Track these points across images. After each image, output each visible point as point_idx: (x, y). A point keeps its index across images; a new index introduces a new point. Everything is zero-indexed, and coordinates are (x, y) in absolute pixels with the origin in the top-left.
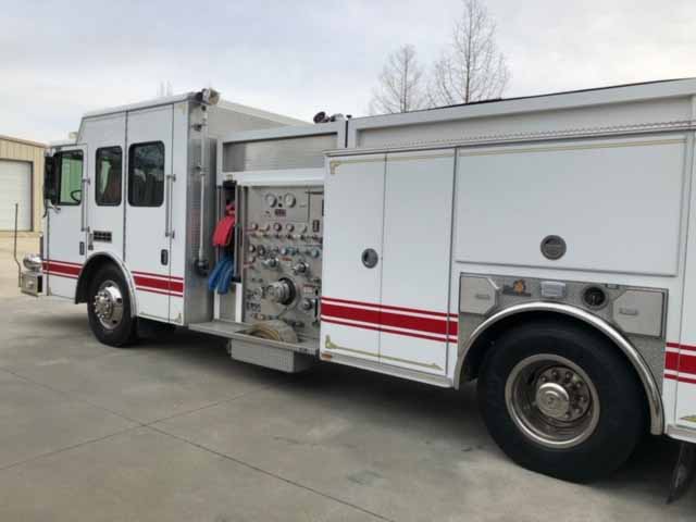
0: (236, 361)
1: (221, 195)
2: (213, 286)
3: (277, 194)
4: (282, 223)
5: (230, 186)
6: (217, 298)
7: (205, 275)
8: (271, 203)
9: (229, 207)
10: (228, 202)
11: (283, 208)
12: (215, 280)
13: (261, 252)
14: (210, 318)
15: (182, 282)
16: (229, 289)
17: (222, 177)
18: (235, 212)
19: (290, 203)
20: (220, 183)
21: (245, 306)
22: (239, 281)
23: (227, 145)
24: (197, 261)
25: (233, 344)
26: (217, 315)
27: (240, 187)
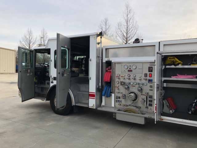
3: (128, 65)
4: (131, 75)
5: (109, 63)
8: (126, 68)
11: (131, 69)
13: (123, 84)
15: (95, 94)
17: (105, 60)
18: (112, 71)
19: (135, 68)
20: (104, 61)
22: (113, 93)
23: (106, 49)
24: (99, 87)
25: (117, 115)
27: (113, 62)
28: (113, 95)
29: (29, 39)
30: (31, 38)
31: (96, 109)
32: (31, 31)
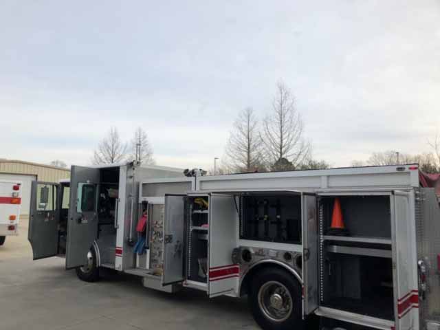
0: (146, 288)
1: (141, 208)
2: (136, 251)
5: (145, 203)
6: (138, 257)
7: (132, 246)
9: (144, 213)
10: (144, 211)
12: (137, 248)
13: (158, 234)
14: (134, 267)
15: (122, 249)
16: (143, 252)
17: (141, 199)
18: (147, 216)
20: (140, 202)
21: (151, 261)
22: (148, 248)
23: (144, 184)
24: (129, 239)
25: (145, 279)
26: (138, 265)
27: (149, 204)
28: (148, 251)
29: (111, 148)
30: (115, 146)
31: (123, 272)
32: (115, 133)
